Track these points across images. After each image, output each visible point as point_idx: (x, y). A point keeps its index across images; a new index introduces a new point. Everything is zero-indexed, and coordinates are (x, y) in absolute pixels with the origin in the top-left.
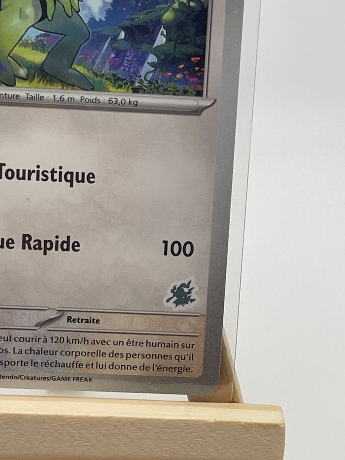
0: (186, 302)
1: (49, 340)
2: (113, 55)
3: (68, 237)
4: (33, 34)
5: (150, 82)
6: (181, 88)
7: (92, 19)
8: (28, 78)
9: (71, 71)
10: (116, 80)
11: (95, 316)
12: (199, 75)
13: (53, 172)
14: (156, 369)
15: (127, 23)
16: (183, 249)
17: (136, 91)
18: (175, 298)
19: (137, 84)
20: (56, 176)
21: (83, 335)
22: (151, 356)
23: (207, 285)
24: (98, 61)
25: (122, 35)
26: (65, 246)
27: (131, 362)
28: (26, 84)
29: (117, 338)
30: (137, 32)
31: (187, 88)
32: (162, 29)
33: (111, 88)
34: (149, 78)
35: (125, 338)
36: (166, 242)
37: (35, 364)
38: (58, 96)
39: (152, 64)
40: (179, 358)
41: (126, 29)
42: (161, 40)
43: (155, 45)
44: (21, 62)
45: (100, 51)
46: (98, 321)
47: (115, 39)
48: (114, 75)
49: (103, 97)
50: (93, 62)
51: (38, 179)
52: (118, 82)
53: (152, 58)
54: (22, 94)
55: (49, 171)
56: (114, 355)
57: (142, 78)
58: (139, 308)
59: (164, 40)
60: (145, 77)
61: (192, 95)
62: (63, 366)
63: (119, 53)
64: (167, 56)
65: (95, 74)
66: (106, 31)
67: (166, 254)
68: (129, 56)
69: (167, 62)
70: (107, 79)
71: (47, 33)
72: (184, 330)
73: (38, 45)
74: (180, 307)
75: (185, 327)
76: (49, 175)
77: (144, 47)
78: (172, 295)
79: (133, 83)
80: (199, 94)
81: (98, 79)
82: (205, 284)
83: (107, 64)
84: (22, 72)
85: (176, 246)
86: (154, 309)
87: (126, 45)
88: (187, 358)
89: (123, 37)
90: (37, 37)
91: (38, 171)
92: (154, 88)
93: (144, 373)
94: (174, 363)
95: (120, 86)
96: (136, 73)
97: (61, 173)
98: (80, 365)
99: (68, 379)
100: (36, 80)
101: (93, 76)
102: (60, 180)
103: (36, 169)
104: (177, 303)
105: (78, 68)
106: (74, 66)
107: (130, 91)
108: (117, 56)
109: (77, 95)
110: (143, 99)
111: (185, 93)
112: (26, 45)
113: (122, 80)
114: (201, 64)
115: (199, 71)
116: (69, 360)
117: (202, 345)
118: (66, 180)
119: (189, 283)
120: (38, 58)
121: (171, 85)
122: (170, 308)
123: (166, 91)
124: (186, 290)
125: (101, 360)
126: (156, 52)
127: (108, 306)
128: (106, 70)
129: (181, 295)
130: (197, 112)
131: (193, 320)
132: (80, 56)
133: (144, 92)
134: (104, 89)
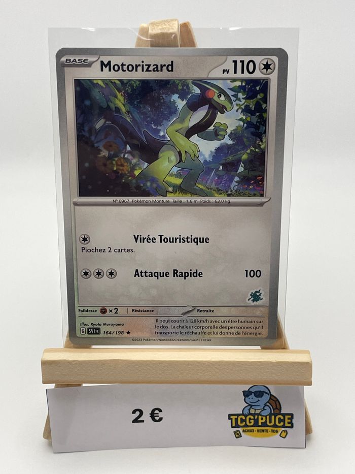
0: (258, 300)
1: (189, 321)
2: (217, 178)
3: (197, 270)
4: (175, 170)
5: (236, 191)
6: (252, 193)
7: (205, 161)
8: (174, 192)
9: (195, 187)
10: (218, 191)
11: (212, 309)
12: (261, 186)
13: (188, 238)
14: (243, 334)
15: (223, 162)
16: (256, 274)
17: (229, 195)
18: (252, 298)
19: (229, 192)
20: (189, 240)
21: (206, 318)
22: (241, 328)
23: (269, 291)
24: (209, 182)
25: (221, 168)
26: (195, 274)
27: (231, 331)
28: (172, 195)
29: (223, 319)
30: (228, 165)
31: (256, 193)
32: (242, 164)
33: (216, 195)
34: (235, 188)
35: (227, 319)
36: (247, 271)
37: (182, 333)
38: (189, 200)
39: (237, 182)
40: (255, 328)
41: (223, 165)
42: (241, 169)
43: (238, 172)
44: (170, 184)
45: (210, 176)
46: (213, 311)
47: (217, 170)
48: (217, 188)
49: (212, 200)
50: (206, 182)
51: (180, 242)
52: (219, 191)
53: (237, 179)
54: (171, 200)
55: (186, 237)
56: (221, 327)
57: (232, 189)
58: (234, 304)
59: (243, 169)
60: (234, 188)
61: (258, 196)
62: (196, 334)
63: (220, 177)
64: (244, 177)
65: (207, 188)
66: (212, 166)
67: (247, 276)
68: (225, 178)
69: (245, 180)
70: (214, 190)
71: (183, 169)
72: (257, 314)
73: (178, 175)
74: (255, 303)
75: (258, 312)
76: (186, 240)
77: (232, 173)
78: (251, 297)
79: (227, 191)
80: (262, 195)
81: (209, 190)
82: (268, 291)
83: (214, 183)
84: (170, 189)
85: (252, 272)
86: (242, 304)
87: (223, 173)
88: (260, 328)
89: (221, 169)
90: (178, 171)
91: (180, 238)
92: (239, 194)
93: (238, 336)
94: (253, 331)
95: (221, 194)
96: (229, 187)
97: (191, 238)
98: (205, 333)
99: (199, 340)
100: (178, 193)
101: (207, 189)
102: (191, 242)
103: (179, 237)
104: (253, 301)
105: (199, 186)
106: (197, 185)
107: (226, 196)
108: (218, 178)
109: (199, 199)
110: (233, 200)
111: (255, 195)
112: (172, 175)
113: (222, 190)
114: (263, 180)
115: (261, 184)
116: (199, 331)
117: (267, 321)
118: (195, 242)
119: (260, 290)
120: (178, 181)
121: (247, 192)
122: (250, 303)
123: (244, 195)
124: (258, 294)
125: (215, 330)
126: (239, 176)
127: (218, 303)
128: (213, 186)
129: (256, 297)
130: (261, 204)
131: (262, 309)
132: (200, 179)
133: (233, 196)
134: (212, 196)
